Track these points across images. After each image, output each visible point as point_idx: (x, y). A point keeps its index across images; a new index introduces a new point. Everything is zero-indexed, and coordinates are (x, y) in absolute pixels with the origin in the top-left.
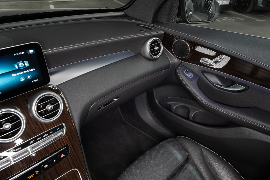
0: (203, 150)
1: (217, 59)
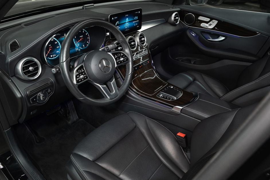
0: (203, 75)
1: (211, 23)
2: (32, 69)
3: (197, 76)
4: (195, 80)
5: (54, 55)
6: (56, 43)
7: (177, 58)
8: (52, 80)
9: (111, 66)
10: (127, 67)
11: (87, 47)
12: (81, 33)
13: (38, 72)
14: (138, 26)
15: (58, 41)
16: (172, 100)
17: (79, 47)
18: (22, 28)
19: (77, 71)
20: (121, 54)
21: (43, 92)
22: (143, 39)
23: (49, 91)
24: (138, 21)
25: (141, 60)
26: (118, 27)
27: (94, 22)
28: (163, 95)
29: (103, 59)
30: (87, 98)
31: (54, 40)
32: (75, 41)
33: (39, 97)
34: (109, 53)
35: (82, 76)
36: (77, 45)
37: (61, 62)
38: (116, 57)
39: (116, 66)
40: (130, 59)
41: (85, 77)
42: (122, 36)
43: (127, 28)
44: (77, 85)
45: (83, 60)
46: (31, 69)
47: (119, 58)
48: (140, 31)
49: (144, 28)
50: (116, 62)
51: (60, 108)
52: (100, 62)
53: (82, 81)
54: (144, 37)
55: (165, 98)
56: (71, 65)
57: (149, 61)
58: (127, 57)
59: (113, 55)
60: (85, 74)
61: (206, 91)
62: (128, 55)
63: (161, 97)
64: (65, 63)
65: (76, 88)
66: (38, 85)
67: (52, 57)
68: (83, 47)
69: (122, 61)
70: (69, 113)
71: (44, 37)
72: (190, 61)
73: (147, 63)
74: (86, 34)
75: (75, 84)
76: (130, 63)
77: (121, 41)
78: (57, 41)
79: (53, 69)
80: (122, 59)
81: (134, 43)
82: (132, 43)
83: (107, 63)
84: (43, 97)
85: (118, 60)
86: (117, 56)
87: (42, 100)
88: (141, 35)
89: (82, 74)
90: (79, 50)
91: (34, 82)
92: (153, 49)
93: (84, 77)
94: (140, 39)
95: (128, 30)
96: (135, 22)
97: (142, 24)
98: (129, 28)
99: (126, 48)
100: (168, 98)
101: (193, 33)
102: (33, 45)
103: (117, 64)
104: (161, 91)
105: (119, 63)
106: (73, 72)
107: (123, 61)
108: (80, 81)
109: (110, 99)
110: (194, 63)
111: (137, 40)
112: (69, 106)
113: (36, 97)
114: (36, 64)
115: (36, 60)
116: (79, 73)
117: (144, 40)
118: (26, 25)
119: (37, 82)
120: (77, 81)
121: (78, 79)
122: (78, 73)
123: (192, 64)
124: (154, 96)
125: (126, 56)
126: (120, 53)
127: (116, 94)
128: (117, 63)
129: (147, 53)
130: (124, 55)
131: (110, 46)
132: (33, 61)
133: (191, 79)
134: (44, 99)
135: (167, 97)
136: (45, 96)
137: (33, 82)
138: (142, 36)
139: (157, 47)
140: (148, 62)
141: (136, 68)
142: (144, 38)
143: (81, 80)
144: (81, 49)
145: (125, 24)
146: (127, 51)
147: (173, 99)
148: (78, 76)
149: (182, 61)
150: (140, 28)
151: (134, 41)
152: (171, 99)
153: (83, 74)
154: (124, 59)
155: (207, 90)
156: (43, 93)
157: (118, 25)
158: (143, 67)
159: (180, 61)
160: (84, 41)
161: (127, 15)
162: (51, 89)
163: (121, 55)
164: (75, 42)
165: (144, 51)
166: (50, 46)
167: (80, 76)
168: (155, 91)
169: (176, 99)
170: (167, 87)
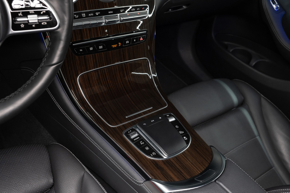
3: (251, 97)
4: (242, 103)
7: (226, 43)
16: (154, 156)
28: (139, 135)
39: (10, 32)
55: (139, 146)
57: (143, 37)
61: (255, 137)
63: (132, 140)
72: (248, 58)
92: (173, 9)
100: (147, 148)
101: (274, 3)
104: (140, 122)
105: (22, 26)
110: (255, 67)
123: (251, 66)
124: (116, 133)
129: (145, 17)
133: (235, 99)
135: (146, 145)
140: (141, 39)
141: (101, 47)
147: (157, 155)
149: (232, 53)
152: (154, 153)
155: (259, 135)
158: (121, 47)
159: (231, 50)
165: (130, 11)
168: (127, 117)
169: (165, 157)
170: (160, 118)
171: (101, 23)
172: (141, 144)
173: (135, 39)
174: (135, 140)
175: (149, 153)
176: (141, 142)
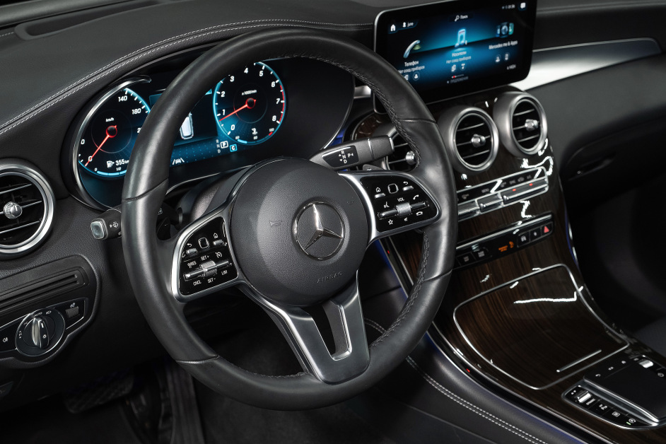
2: (15, 213)
5: (119, 162)
6: (136, 111)
8: (94, 263)
9: (345, 235)
10: (427, 245)
11: (268, 137)
12: (252, 81)
13: (38, 225)
14: (513, 67)
15: (145, 106)
16: (633, 425)
17: (233, 134)
18: (17, 39)
19: (192, 240)
20: (401, 186)
21: (44, 311)
22: (530, 124)
23: (73, 309)
24: (514, 43)
25: (523, 215)
26: (414, 63)
27: (293, 41)
28: (593, 396)
29: (312, 200)
30: (217, 362)
31: (130, 98)
32: (219, 111)
33: (27, 331)
34: (351, 177)
35: (207, 267)
36: (226, 126)
37: (129, 196)
38: (377, 196)
39: (374, 234)
40: (445, 213)
41: (225, 272)
42: (415, 109)
43: (458, 72)
44: (180, 299)
45: (229, 198)
46: (12, 209)
47: (394, 204)
48: (522, 85)
49: (541, 74)
50: (377, 218)
51: (128, 388)
52: (300, 212)
53: (205, 284)
54: (535, 116)
55: (600, 413)
56: (180, 209)
57: (548, 227)
58: (430, 202)
59: (364, 186)
60: (226, 256)
62: (435, 191)
63: (583, 404)
64: (141, 204)
65: (177, 314)
66: (28, 278)
67: (113, 169)
68: (249, 137)
69: (405, 215)
70: (168, 416)
71: (82, 86)
73: (538, 235)
74: (273, 85)
75: (171, 296)
76: (444, 230)
77: (411, 128)
78: (140, 106)
79: (96, 223)
80: (404, 208)
81: (483, 138)
82: (473, 140)
83: (332, 221)
84: (42, 331)
85: (387, 209)
86: (383, 191)
87: (38, 347)
88: (521, 107)
89: (213, 258)
90: (233, 148)
91: (17, 267)
93: (220, 269)
94: (517, 121)
95: (465, 81)
96: (500, 46)
97: (533, 57)
98: (466, 73)
99: (433, 162)
100: (616, 414)
102: (31, 115)
103: (379, 228)
104: (589, 374)
105: (391, 222)
106: (173, 243)
107: (411, 216)
108: (197, 283)
109: (326, 382)
111: (504, 125)
112: (171, 386)
113: (11, 331)
114: (34, 192)
115: (35, 175)
116: (201, 253)
117: (537, 130)
118: (32, 31)
119: (30, 266)
120: (185, 286)
121: (188, 276)
122: (195, 250)
124: (552, 397)
125: (424, 196)
126: (400, 181)
127: (358, 363)
128: (381, 225)
129: (543, 189)
130: (417, 189)
131: (366, 146)
132: (26, 181)
134: (46, 344)
135: (611, 409)
136: (50, 331)
137: (11, 264)
138: (528, 109)
139: (607, 162)
140: (546, 230)
141: (481, 254)
142: (539, 119)
143: (204, 280)
144: (239, 145)
145: (447, 54)
146: (434, 175)
147: (639, 423)
148: (190, 265)
150: (522, 74)
151: (486, 131)
152: (632, 420)
153: (219, 254)
154: (414, 210)
156: (44, 314)
157: (414, 55)
158: (515, 249)
160: (259, 112)
161: (463, 17)
162: (79, 304)
163: (401, 188)
164: (217, 115)
166: (111, 123)
167: (200, 262)
168: (558, 371)
169: (655, 425)
170: (623, 362)
171: (474, 212)
172: (603, 408)
173: (536, 231)
174: (588, 404)
175: (622, 420)
176: (601, 406)
